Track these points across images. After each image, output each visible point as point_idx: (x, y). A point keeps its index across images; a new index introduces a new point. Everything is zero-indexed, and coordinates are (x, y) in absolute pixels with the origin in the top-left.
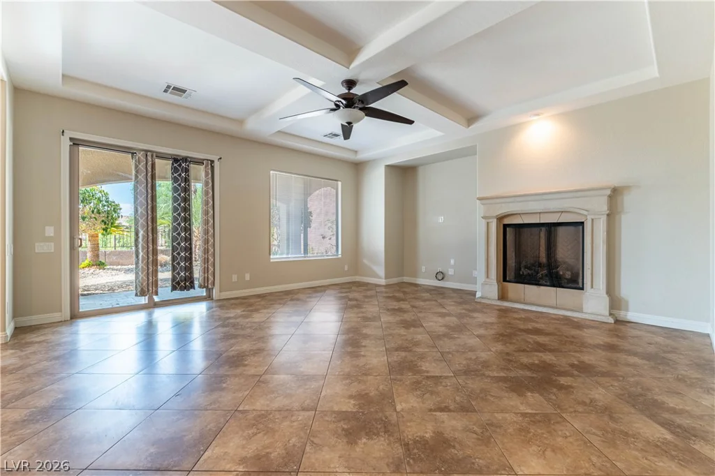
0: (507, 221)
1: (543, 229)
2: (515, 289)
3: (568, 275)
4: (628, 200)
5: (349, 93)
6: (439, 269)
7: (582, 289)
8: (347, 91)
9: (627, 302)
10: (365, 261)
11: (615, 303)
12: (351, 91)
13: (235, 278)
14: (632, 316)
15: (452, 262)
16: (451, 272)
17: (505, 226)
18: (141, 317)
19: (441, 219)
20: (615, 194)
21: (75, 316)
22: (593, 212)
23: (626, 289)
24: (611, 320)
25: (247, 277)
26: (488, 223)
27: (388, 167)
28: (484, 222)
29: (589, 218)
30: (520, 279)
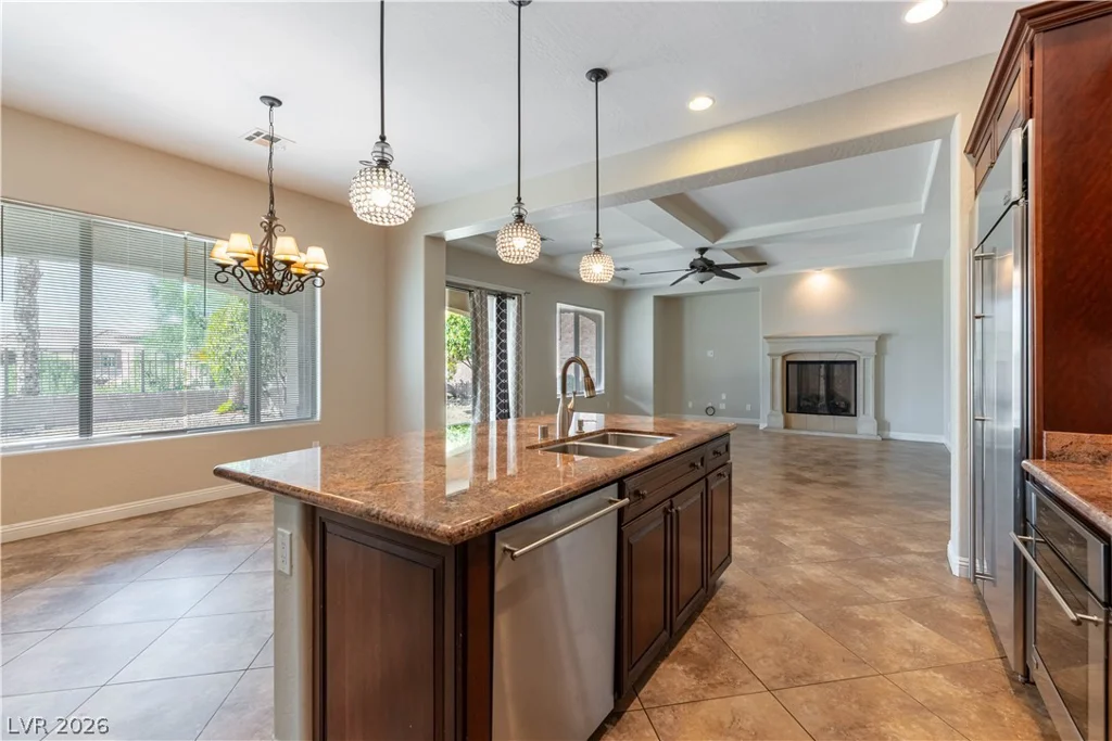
0: (789, 359)
1: (823, 366)
2: (796, 418)
3: (843, 405)
4: (890, 344)
5: (703, 258)
6: (710, 404)
7: (855, 415)
8: (698, 256)
9: (889, 424)
10: (627, 397)
11: (882, 425)
12: (704, 256)
14: (893, 434)
15: (724, 397)
16: (722, 406)
17: (788, 363)
19: (710, 354)
20: (881, 340)
22: (864, 353)
23: (888, 415)
24: (879, 438)
26: (773, 360)
27: (656, 297)
28: (769, 359)
29: (862, 358)
30: (801, 410)
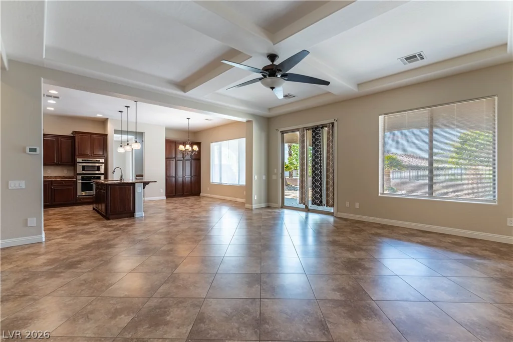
5: (273, 65)
8: (271, 63)
12: (274, 63)
13: (347, 204)
18: (303, 214)
21: (283, 207)
25: (357, 205)
